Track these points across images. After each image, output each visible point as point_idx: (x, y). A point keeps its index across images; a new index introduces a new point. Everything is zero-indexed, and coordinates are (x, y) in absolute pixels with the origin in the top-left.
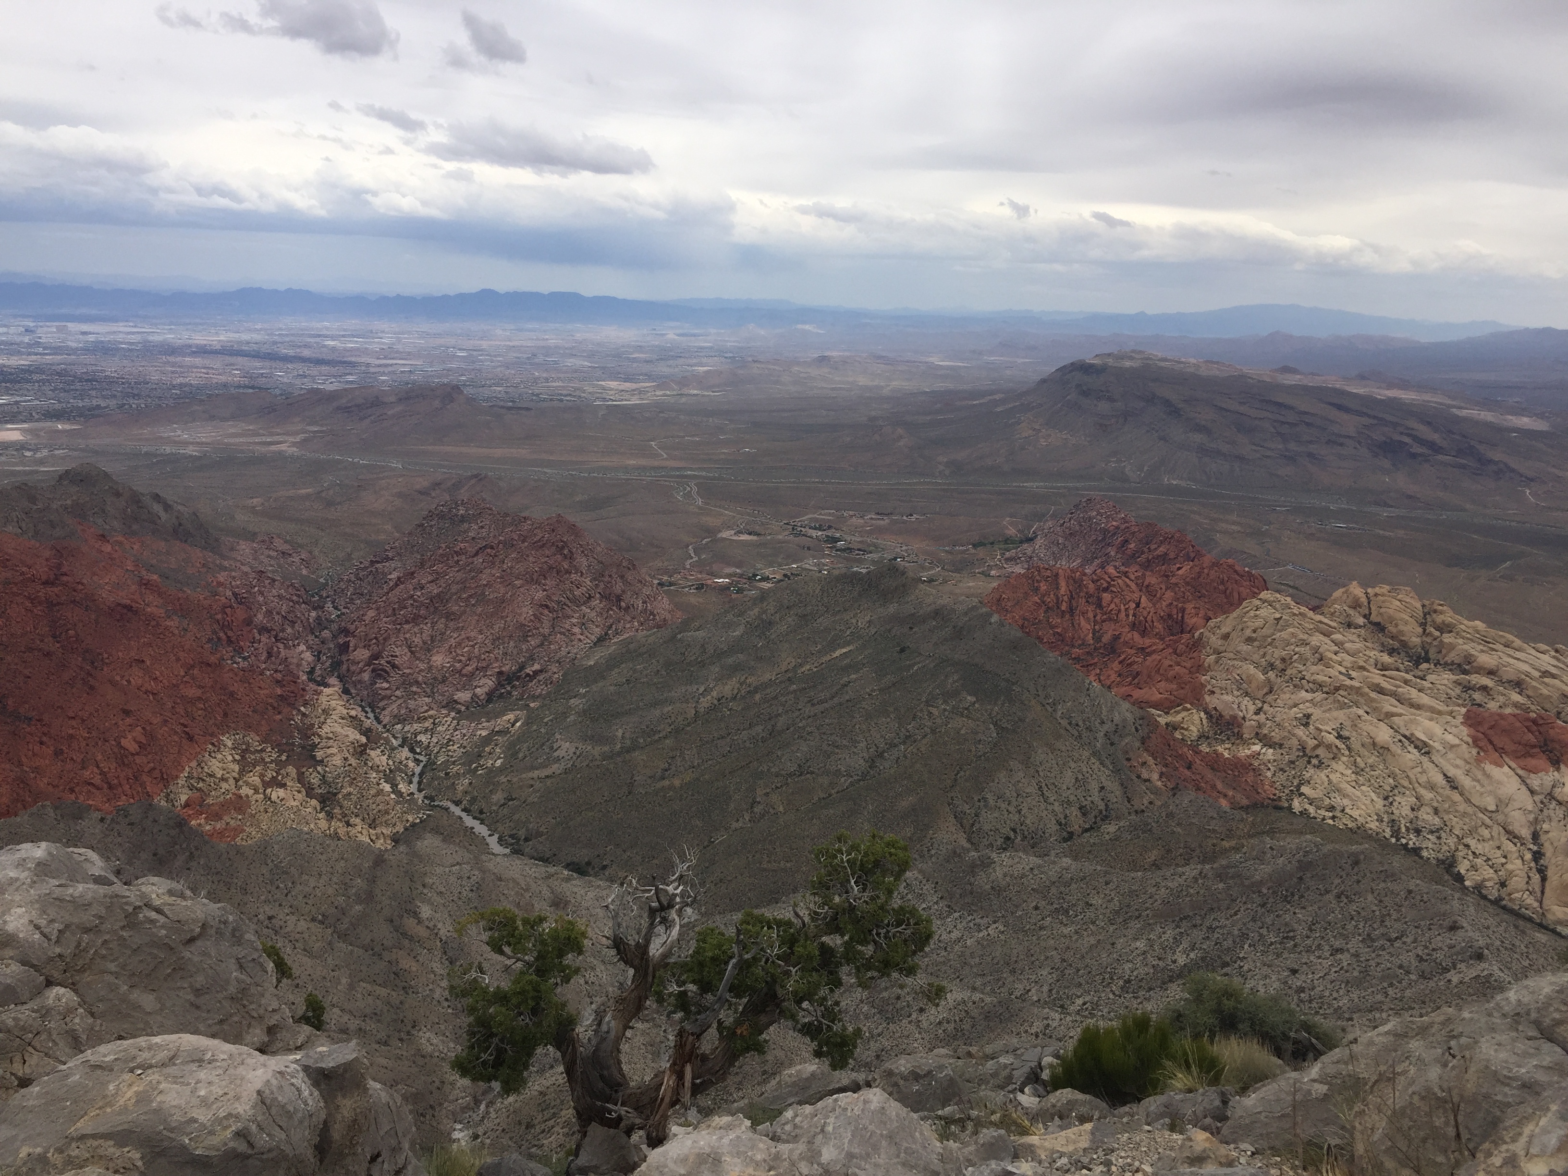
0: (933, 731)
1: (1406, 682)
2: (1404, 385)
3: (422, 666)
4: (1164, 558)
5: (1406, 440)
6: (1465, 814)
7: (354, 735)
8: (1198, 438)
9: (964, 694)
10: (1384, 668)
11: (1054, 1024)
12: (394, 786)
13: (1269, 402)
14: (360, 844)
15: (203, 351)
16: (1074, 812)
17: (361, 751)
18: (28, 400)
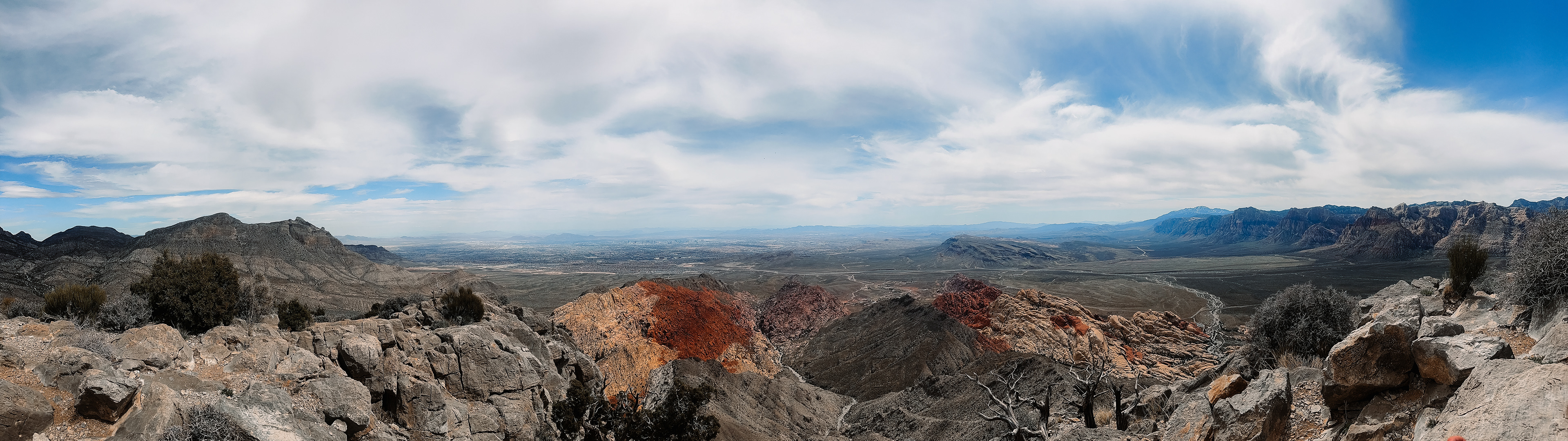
0: (921, 342)
1: (1037, 312)
2: (1027, 239)
3: (782, 327)
4: (977, 288)
5: (1029, 252)
6: (1054, 343)
7: (764, 346)
8: (982, 256)
9: (928, 330)
10: (1032, 309)
11: (960, 425)
12: (774, 361)
13: (998, 246)
14: (765, 377)
15: (732, 244)
16: (961, 361)
17: (766, 350)
18: (694, 257)
